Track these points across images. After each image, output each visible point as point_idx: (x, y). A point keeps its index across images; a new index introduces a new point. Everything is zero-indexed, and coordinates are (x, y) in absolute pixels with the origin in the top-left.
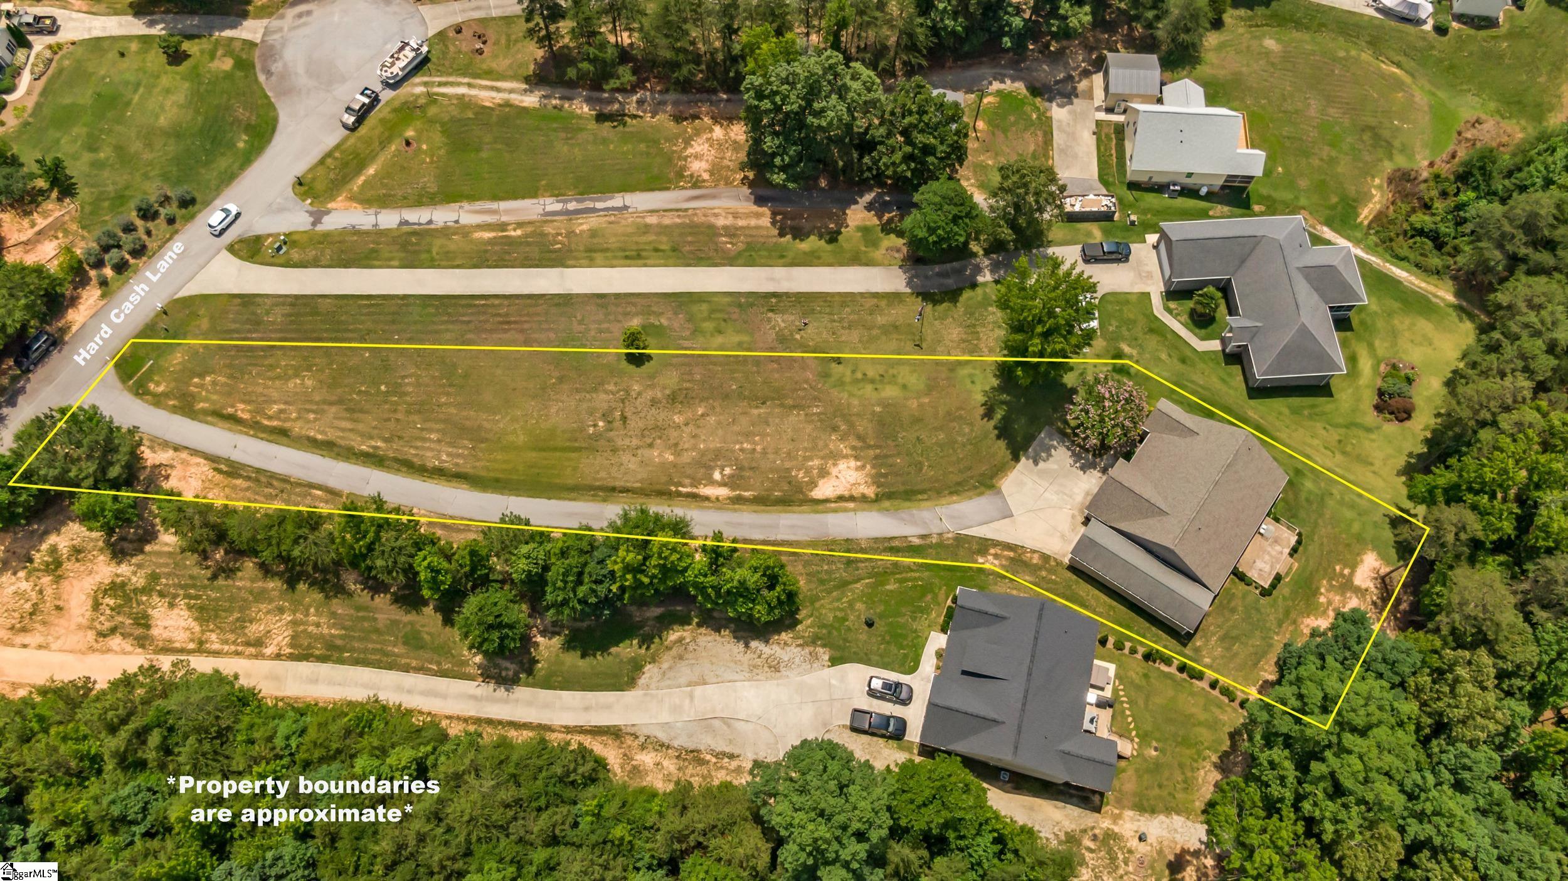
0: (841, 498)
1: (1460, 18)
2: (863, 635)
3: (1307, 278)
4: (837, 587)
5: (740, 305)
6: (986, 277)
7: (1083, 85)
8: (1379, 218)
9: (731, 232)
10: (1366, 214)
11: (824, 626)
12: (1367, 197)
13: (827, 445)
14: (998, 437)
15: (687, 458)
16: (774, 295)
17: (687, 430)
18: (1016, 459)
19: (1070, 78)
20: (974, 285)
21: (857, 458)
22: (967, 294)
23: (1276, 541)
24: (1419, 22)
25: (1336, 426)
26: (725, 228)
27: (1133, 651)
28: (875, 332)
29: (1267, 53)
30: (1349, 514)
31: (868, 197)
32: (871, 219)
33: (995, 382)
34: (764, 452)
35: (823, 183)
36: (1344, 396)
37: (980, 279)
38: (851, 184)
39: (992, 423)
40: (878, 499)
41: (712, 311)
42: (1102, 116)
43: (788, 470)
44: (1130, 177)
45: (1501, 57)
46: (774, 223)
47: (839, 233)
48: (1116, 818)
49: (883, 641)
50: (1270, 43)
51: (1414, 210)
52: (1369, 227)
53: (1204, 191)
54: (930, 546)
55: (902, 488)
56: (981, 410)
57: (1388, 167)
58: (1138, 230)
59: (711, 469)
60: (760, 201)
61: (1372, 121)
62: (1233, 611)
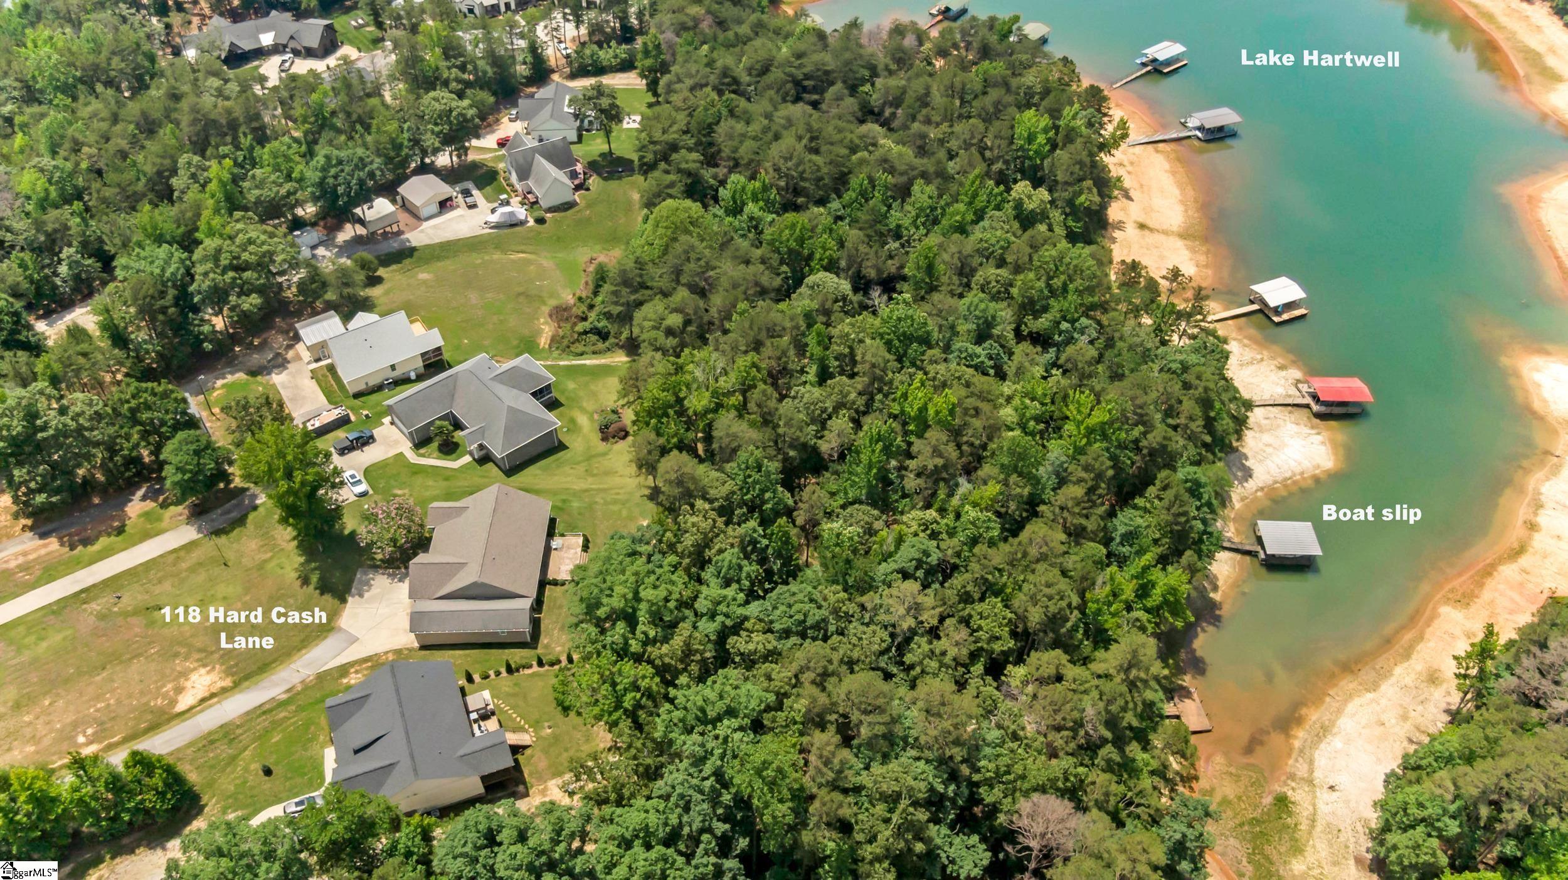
0: (203, 700)
1: (551, 210)
2: (267, 783)
3: (502, 383)
4: (229, 764)
5: (54, 612)
6: (262, 499)
7: (290, 354)
8: (553, 339)
9: (25, 568)
10: (544, 341)
11: (229, 797)
12: (539, 332)
13: (173, 670)
14: (322, 594)
15: (47, 741)
16: (82, 591)
17: (41, 721)
18: (344, 601)
19: (278, 355)
20: (255, 508)
21: (204, 666)
22: (252, 516)
23: (569, 548)
24: (522, 223)
25: (578, 463)
26: (19, 566)
27: (498, 674)
28: (184, 575)
29: (425, 282)
30: (615, 508)
31: (140, 493)
32: (150, 505)
33: (302, 559)
34: (119, 702)
35: (96, 501)
36: (576, 444)
37: (258, 502)
38: (120, 490)
39: (312, 587)
40: (236, 685)
41: (29, 628)
42: (314, 366)
43: (147, 704)
44: (352, 390)
45: (589, 219)
46: (62, 545)
47: (124, 525)
48: (543, 792)
49: (288, 779)
50: (423, 276)
51: (575, 324)
52: (550, 347)
53: (413, 376)
54: (298, 693)
55: (254, 668)
56: (299, 582)
57: (546, 310)
58: (374, 420)
59: (74, 737)
60: (43, 535)
61: (521, 289)
62: (561, 607)
